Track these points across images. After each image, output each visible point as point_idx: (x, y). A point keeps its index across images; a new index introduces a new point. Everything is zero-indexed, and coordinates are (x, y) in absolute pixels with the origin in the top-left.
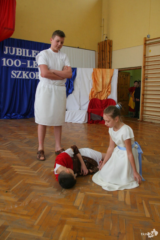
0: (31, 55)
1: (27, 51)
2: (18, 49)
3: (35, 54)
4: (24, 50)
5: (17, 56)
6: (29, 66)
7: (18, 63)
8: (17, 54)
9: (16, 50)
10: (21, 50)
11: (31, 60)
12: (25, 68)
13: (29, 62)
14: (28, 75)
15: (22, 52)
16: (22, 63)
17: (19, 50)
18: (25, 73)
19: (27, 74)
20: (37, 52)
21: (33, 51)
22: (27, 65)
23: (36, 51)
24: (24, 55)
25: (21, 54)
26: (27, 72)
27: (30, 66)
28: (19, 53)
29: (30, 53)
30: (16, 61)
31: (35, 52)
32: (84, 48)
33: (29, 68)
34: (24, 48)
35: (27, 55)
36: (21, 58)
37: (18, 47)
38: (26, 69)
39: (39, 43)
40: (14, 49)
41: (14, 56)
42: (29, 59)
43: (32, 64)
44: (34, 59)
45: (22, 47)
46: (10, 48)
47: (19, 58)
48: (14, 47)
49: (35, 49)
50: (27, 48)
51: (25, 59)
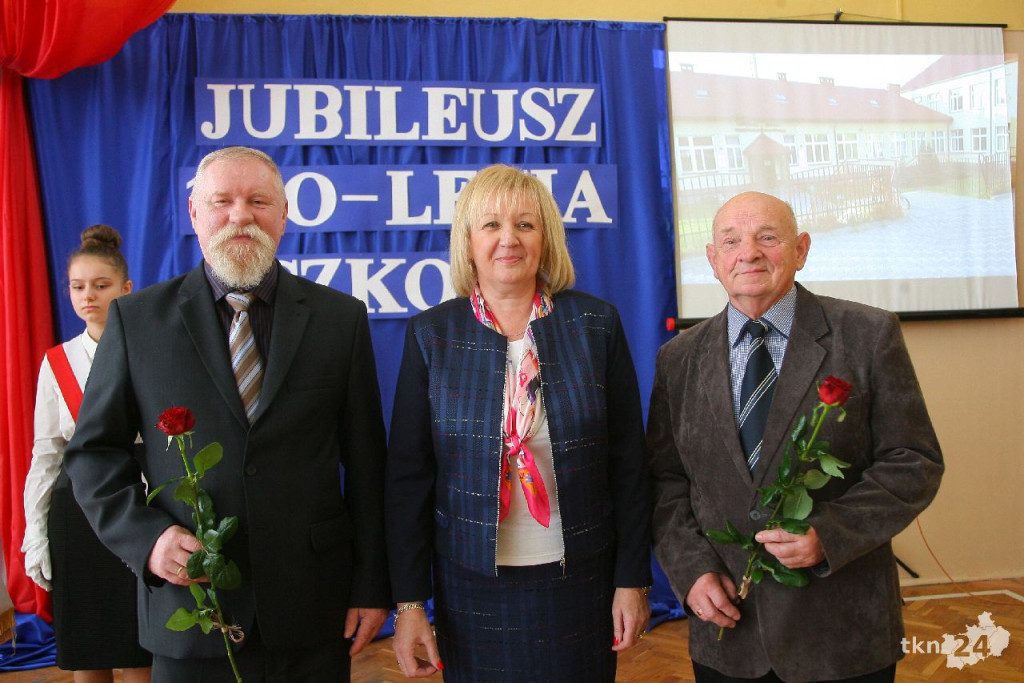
0: (416, 126)
1: (388, 95)
2: (307, 92)
3: (451, 114)
4: (358, 93)
5: (306, 149)
6: (400, 216)
7: (310, 199)
8: (307, 132)
9: (293, 99)
10: (332, 93)
11: (424, 161)
12: (368, 234)
13: (400, 180)
14: (395, 283)
15: (345, 112)
16: (346, 198)
17: (322, 101)
18: (372, 270)
19: (385, 280)
20: (470, 98)
21: (435, 95)
22: (385, 207)
23: (460, 93)
24: (359, 132)
25: (332, 131)
26: (391, 264)
27: (415, 209)
28: (321, 123)
29: (412, 111)
30: (295, 183)
31: (447, 99)
33: (402, 231)
34: (363, 76)
35: (389, 132)
36: (329, 155)
37: (309, 74)
38: (377, 242)
40: (278, 93)
41: (284, 148)
42: (406, 155)
43: (424, 195)
44: (447, 154)
45: (342, 75)
46: (247, 89)
47: (319, 162)
48: (279, 77)
49: (445, 77)
50: (386, 78)
51: (372, 160)
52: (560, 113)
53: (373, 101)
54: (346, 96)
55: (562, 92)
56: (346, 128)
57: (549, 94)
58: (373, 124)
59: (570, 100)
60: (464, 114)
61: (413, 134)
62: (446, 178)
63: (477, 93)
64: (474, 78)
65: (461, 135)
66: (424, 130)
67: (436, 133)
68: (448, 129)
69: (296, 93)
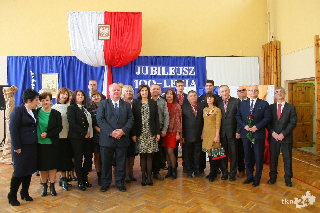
0: (168, 73)
1: (164, 68)
2: (152, 68)
3: (173, 71)
4: (159, 68)
5: (151, 76)
6: (165, 86)
8: (152, 74)
10: (155, 68)
11: (169, 78)
13: (165, 81)
15: (157, 71)
17: (154, 69)
20: (176, 68)
21: (171, 68)
22: (163, 85)
24: (159, 74)
25: (155, 73)
27: (167, 85)
28: (154, 72)
29: (167, 70)
30: (150, 81)
31: (173, 68)
32: (242, 56)
33: (165, 88)
34: (160, 65)
35: (164, 74)
36: (155, 77)
37: (152, 65)
39: (178, 57)
40: (147, 68)
41: (148, 76)
42: (166, 77)
43: (169, 83)
44: (172, 77)
45: (157, 65)
46: (143, 67)
47: (153, 78)
48: (147, 66)
49: (172, 65)
50: (163, 66)
51: (161, 78)
52: (189, 71)
53: (161, 69)
54: (157, 68)
55: (190, 68)
56: (157, 73)
57: (188, 68)
58: (161, 72)
59: (191, 69)
60: (175, 71)
61: (167, 74)
62: (172, 81)
63: (177, 68)
64: (176, 66)
65: (174, 74)
66: (169, 73)
67: (171, 74)
68: (173, 73)
69: (150, 68)
